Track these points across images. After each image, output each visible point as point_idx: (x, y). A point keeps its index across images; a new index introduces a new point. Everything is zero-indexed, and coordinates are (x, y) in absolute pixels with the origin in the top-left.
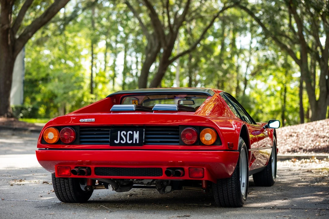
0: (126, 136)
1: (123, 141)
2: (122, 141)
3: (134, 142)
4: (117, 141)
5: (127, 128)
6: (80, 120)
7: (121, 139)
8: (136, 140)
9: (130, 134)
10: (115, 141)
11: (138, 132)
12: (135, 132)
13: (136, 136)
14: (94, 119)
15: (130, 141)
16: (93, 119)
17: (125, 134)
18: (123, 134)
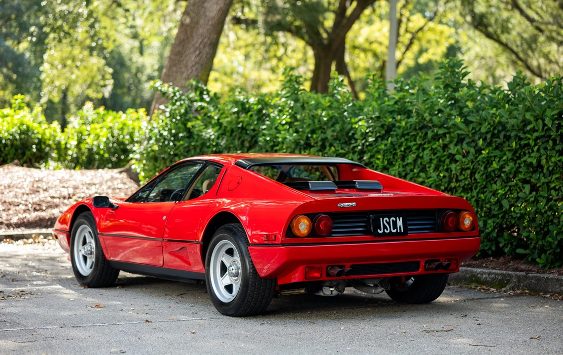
0: (389, 223)
1: (387, 230)
2: (385, 230)
3: (399, 231)
4: (381, 230)
5: (389, 213)
6: (339, 205)
7: (385, 227)
8: (400, 228)
9: (393, 220)
10: (379, 230)
11: (401, 218)
12: (398, 218)
13: (400, 223)
14: (355, 203)
15: (394, 229)
16: (353, 203)
17: (388, 221)
18: (386, 221)
